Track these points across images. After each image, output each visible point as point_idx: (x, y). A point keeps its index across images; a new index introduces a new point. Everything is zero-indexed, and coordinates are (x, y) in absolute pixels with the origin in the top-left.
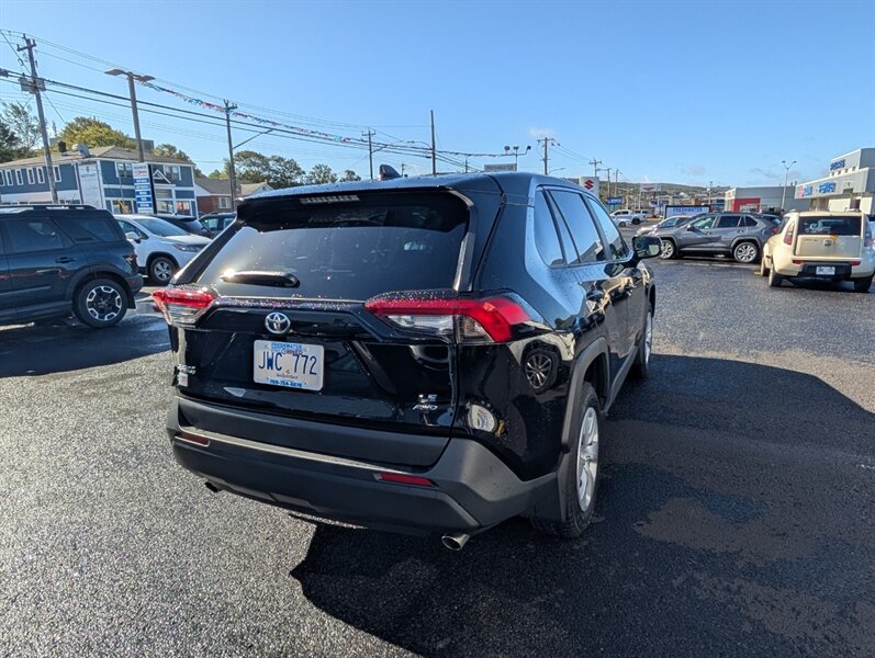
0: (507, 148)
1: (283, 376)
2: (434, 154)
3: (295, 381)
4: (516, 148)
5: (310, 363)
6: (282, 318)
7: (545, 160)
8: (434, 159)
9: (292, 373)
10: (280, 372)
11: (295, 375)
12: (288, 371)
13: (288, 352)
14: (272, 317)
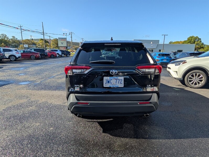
0: (64, 34)
1: (112, 85)
2: (44, 34)
3: (116, 85)
4: (66, 34)
5: (120, 81)
6: (115, 71)
7: (71, 37)
8: (44, 35)
9: (115, 84)
10: (112, 84)
11: (116, 84)
12: (114, 83)
13: (114, 79)
14: (112, 71)
